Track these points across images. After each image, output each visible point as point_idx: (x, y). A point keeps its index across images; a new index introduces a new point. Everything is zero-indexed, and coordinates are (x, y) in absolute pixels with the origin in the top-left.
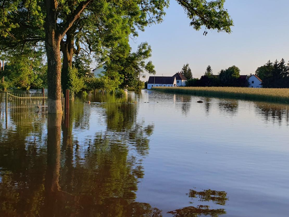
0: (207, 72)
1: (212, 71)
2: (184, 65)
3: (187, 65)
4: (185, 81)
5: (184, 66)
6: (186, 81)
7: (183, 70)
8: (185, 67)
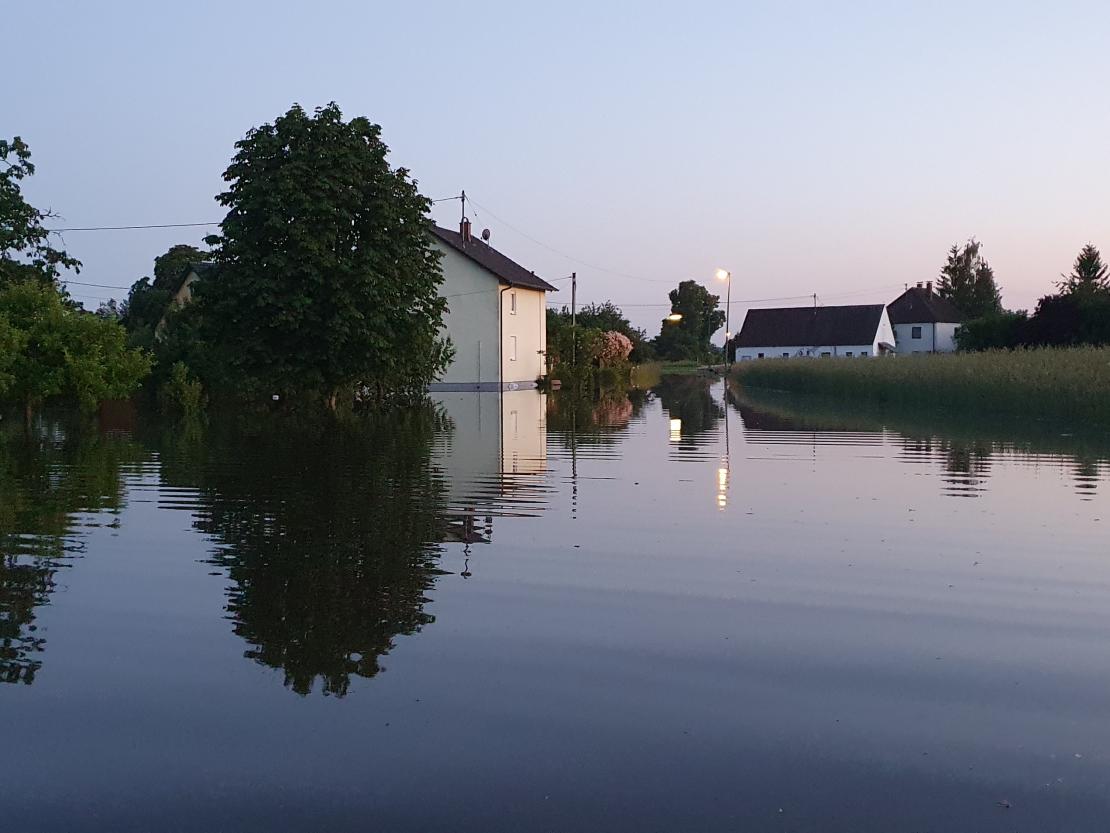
0: (1077, 281)
1: (1104, 276)
2: (955, 252)
3: (972, 250)
4: (956, 330)
5: (952, 255)
6: (958, 325)
7: (947, 276)
8: (959, 259)
